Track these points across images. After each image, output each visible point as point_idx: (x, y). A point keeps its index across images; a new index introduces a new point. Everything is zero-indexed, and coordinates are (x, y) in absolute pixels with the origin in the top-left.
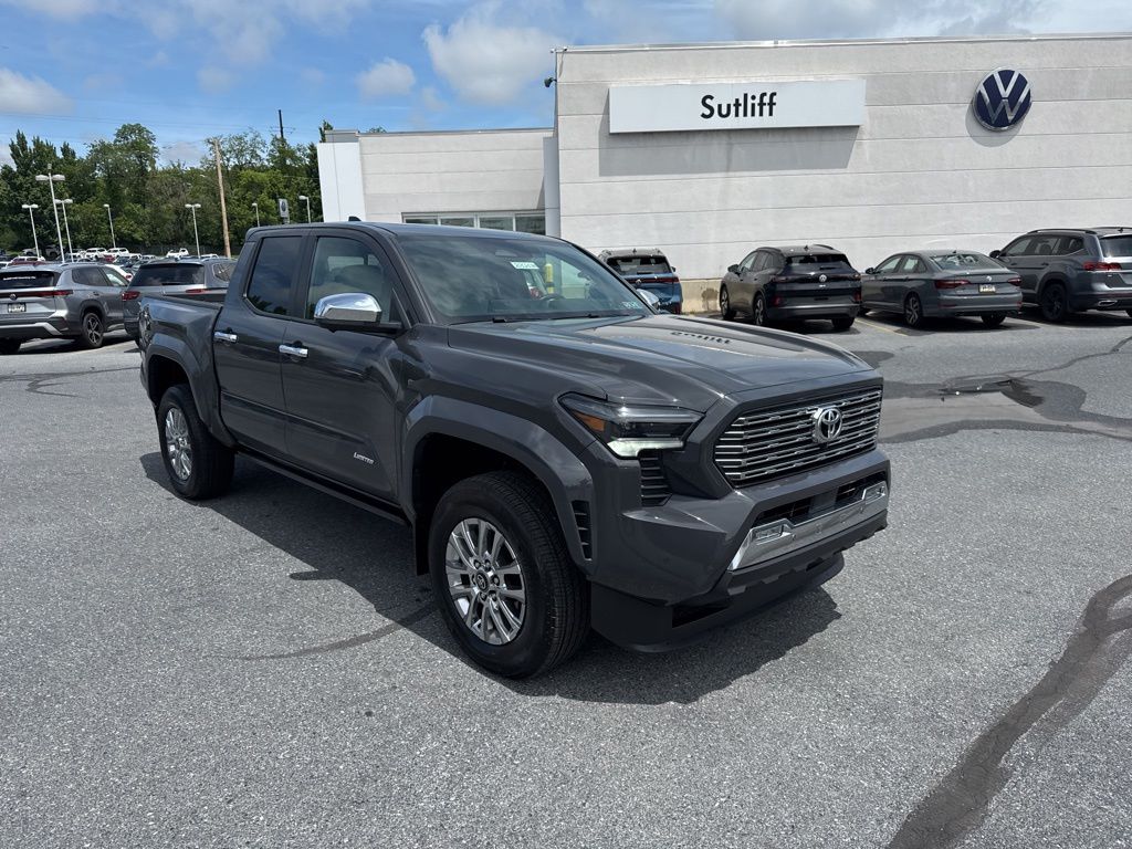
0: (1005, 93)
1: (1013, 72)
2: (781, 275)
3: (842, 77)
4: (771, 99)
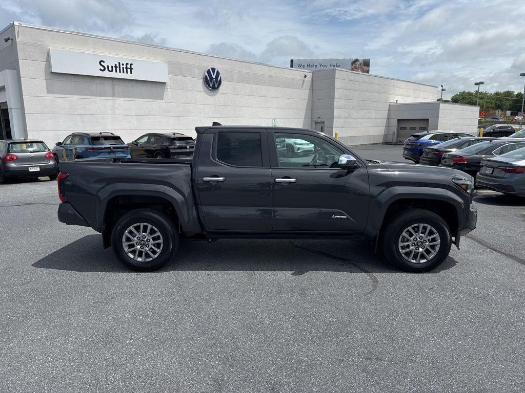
0: (214, 77)
1: (215, 69)
3: (158, 61)
4: (131, 66)
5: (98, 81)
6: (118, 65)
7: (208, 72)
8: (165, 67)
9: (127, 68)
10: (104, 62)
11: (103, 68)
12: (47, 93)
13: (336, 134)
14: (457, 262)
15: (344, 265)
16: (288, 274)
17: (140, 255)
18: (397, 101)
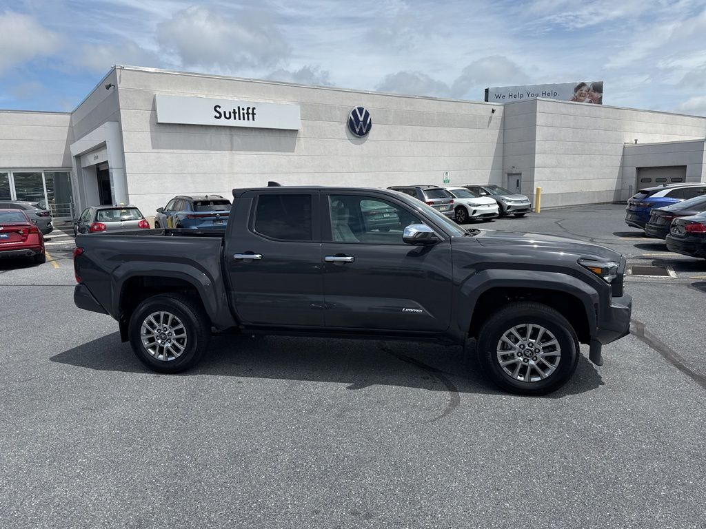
0: (361, 119)
1: (363, 109)
3: (288, 103)
4: (253, 111)
5: (213, 131)
6: (237, 111)
7: (354, 113)
8: (297, 109)
9: (248, 114)
10: (220, 107)
11: (218, 115)
12: (153, 148)
13: (538, 189)
14: (603, 384)
15: (428, 378)
16: (342, 387)
17: (161, 351)
18: (636, 141)
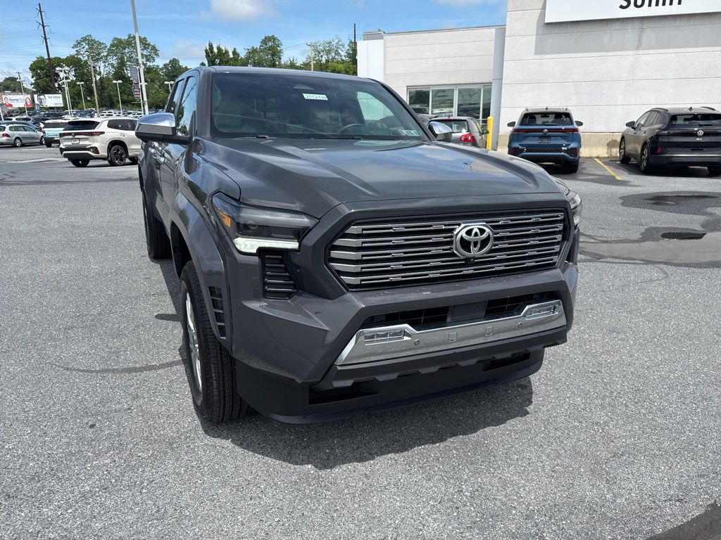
2: (664, 130)
11: (625, 4)
12: (535, 54)
